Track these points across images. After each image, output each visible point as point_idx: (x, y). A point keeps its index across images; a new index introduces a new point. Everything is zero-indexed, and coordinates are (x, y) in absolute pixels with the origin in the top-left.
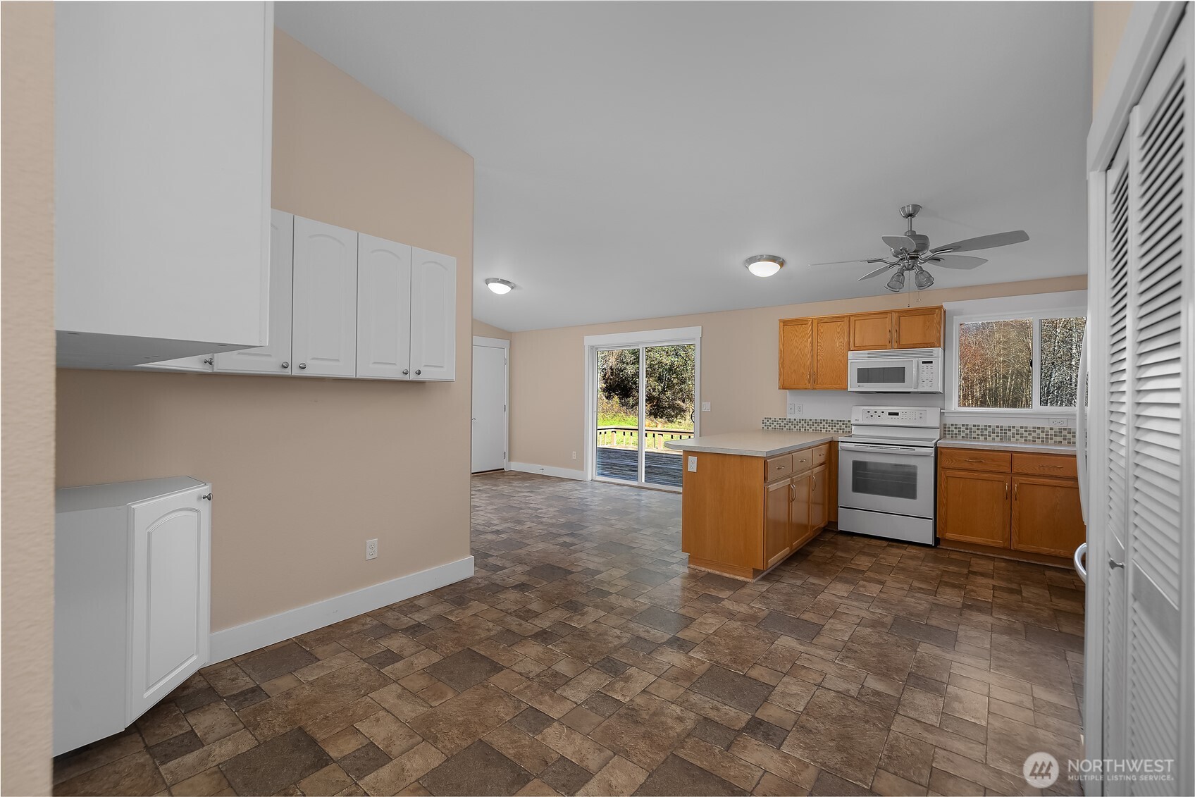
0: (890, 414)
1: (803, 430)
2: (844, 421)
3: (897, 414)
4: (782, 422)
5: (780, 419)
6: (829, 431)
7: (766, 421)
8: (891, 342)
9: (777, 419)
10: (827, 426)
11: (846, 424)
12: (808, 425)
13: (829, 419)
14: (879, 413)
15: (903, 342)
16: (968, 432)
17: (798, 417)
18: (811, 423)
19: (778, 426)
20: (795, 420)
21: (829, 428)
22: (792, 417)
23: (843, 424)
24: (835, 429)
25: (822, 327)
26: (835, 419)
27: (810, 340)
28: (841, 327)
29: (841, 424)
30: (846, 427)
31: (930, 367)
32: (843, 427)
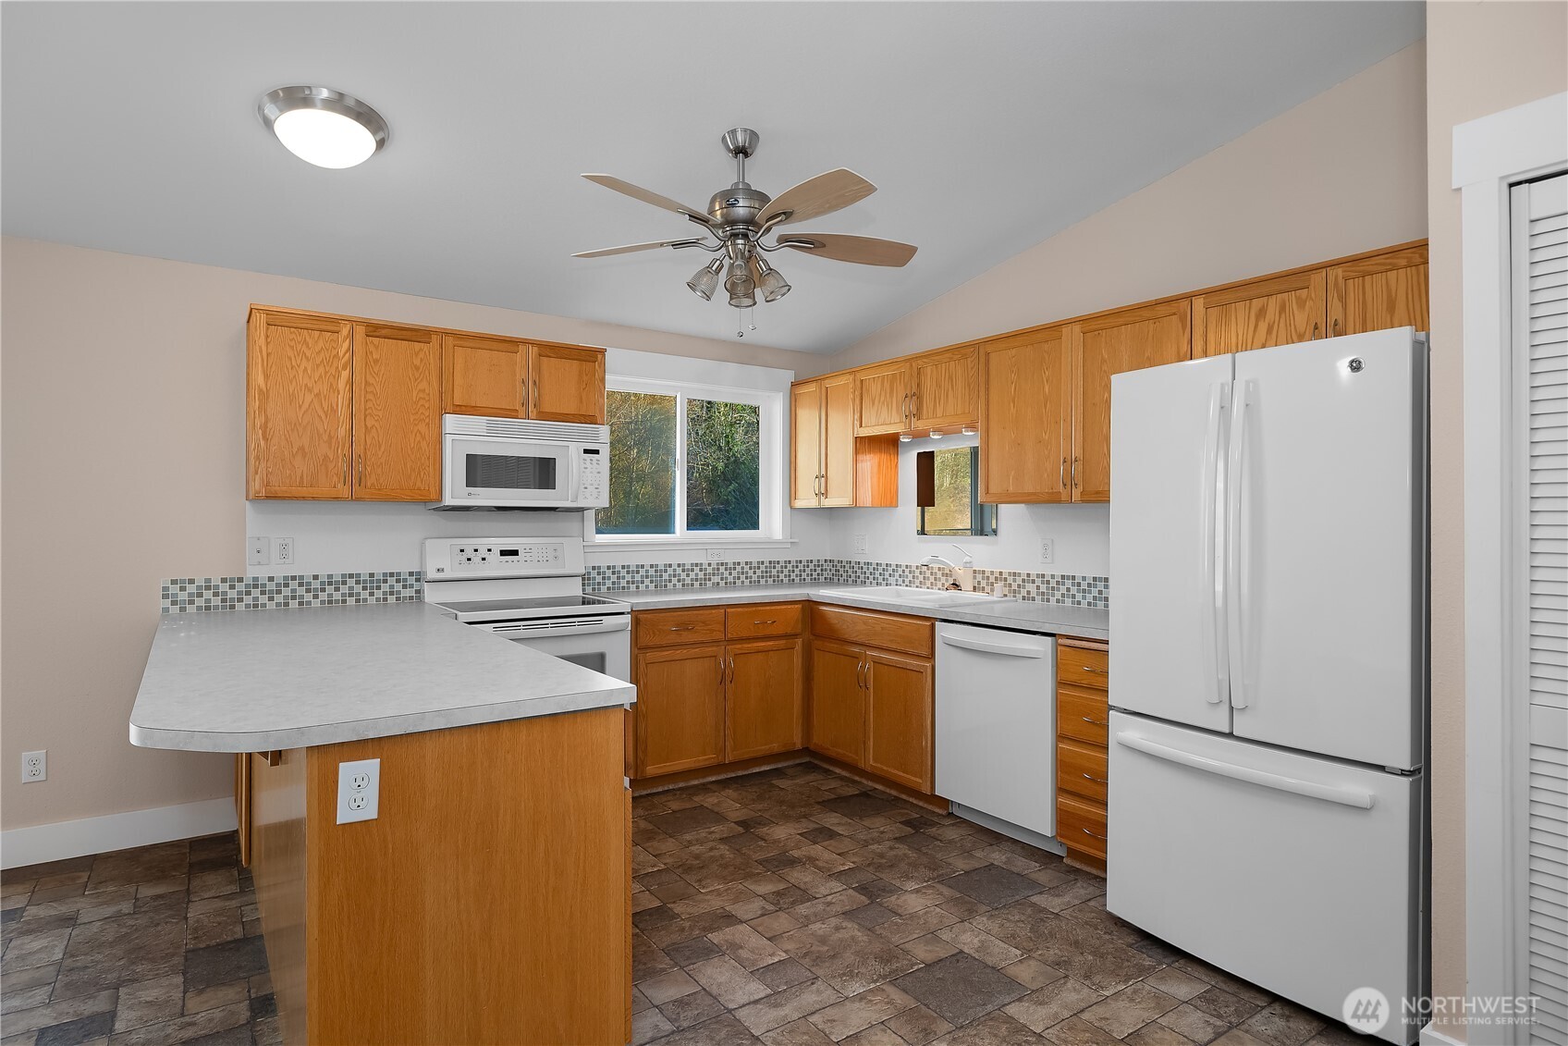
0: (503, 553)
1: (294, 604)
2: (399, 574)
3: (515, 553)
4: (232, 587)
5: (224, 580)
6: (365, 600)
7: (174, 589)
8: (525, 404)
9: (216, 581)
10: (358, 588)
11: (405, 580)
12: (308, 591)
13: (364, 571)
14: (483, 552)
15: (547, 408)
16: (614, 578)
17: (280, 572)
18: (315, 585)
19: (216, 601)
20: (271, 579)
21: (365, 594)
22: (263, 574)
23: (398, 581)
24: (379, 594)
25: (377, 347)
26: (379, 571)
27: (345, 374)
28: (421, 355)
29: (391, 581)
30: (404, 587)
31: (594, 462)
32: (398, 587)
